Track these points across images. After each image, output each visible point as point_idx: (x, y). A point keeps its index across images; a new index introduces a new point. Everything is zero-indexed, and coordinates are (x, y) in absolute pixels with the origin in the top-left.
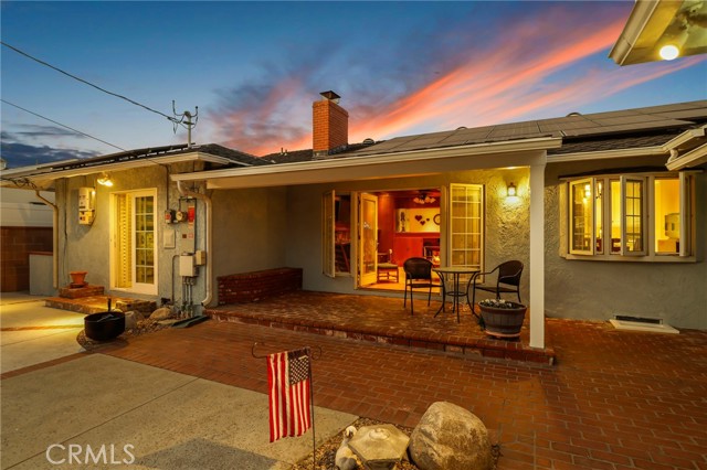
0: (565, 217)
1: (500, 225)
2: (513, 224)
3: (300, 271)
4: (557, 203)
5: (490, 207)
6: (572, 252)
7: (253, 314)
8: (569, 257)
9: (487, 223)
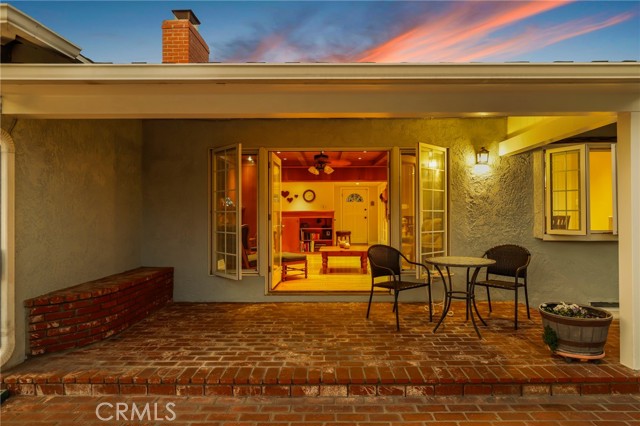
0: (541, 190)
1: (468, 200)
2: (483, 198)
3: (168, 273)
4: (531, 173)
5: (456, 177)
6: (549, 231)
7: (128, 371)
8: (546, 238)
9: (452, 198)
